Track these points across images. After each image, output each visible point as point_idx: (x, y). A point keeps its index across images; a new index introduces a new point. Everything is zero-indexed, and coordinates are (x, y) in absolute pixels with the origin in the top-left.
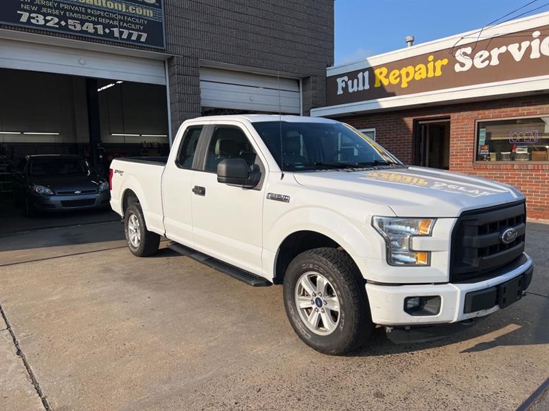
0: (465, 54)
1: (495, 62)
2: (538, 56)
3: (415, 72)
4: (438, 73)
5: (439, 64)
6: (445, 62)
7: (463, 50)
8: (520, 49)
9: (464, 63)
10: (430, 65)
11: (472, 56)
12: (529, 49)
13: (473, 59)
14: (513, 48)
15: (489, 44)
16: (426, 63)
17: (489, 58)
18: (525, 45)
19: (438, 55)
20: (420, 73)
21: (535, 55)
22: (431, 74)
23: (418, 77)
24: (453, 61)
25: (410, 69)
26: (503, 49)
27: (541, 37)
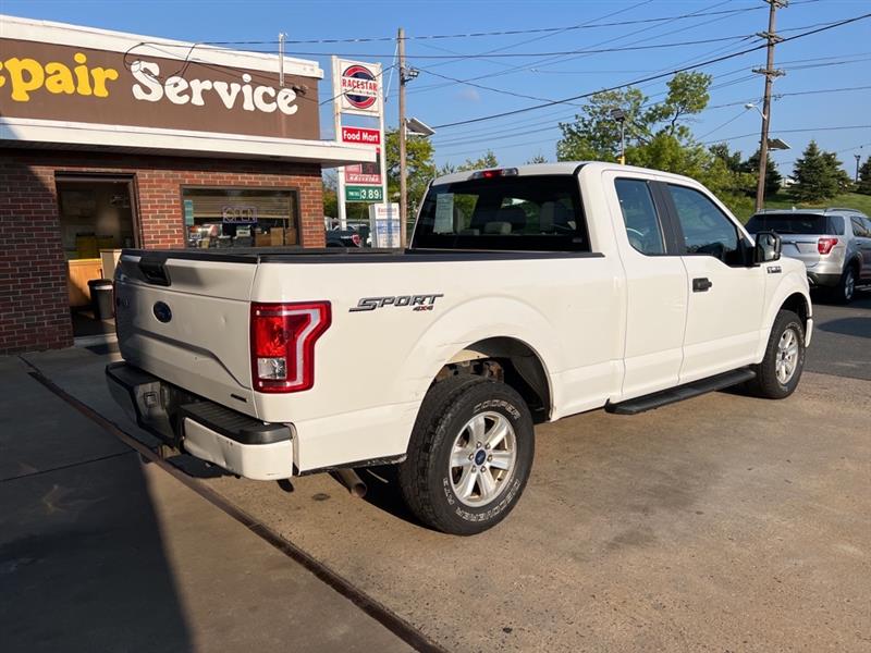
0: (146, 71)
1: (198, 100)
2: (252, 109)
3: (47, 76)
4: (101, 91)
5: (100, 75)
6: (113, 74)
7: (144, 65)
8: (229, 91)
9: (149, 88)
10: (81, 72)
11: (161, 79)
12: (240, 96)
13: (163, 85)
14: (221, 87)
15: (188, 69)
16: (72, 65)
17: (189, 91)
18: (235, 87)
19: (97, 58)
20: (60, 81)
21: (248, 106)
22: (84, 89)
23: (53, 87)
24: (128, 80)
25: (32, 65)
26: (207, 85)
27: (254, 85)
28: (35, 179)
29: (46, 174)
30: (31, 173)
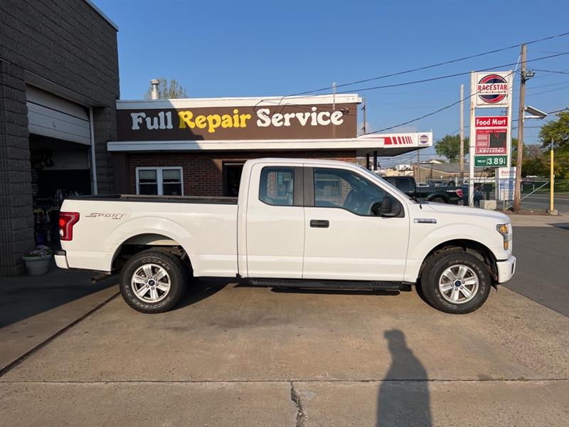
0: (264, 113)
1: (287, 123)
2: (316, 124)
3: (222, 121)
4: (243, 125)
5: (243, 117)
6: (249, 117)
7: (263, 110)
8: (304, 117)
9: (264, 121)
10: (236, 117)
11: (270, 116)
12: (310, 119)
13: (271, 118)
14: (299, 116)
15: (283, 109)
16: (232, 115)
17: (283, 120)
18: (307, 115)
19: (243, 110)
20: (227, 122)
21: (314, 123)
22: (236, 125)
23: (224, 126)
24: (255, 118)
25: (217, 117)
26: (293, 115)
27: (318, 112)
28: (214, 164)
29: (219, 162)
30: (213, 162)
